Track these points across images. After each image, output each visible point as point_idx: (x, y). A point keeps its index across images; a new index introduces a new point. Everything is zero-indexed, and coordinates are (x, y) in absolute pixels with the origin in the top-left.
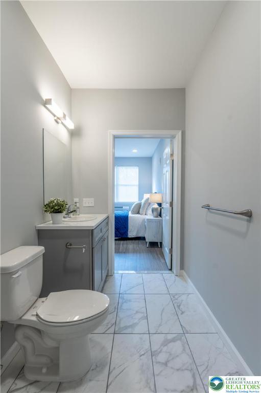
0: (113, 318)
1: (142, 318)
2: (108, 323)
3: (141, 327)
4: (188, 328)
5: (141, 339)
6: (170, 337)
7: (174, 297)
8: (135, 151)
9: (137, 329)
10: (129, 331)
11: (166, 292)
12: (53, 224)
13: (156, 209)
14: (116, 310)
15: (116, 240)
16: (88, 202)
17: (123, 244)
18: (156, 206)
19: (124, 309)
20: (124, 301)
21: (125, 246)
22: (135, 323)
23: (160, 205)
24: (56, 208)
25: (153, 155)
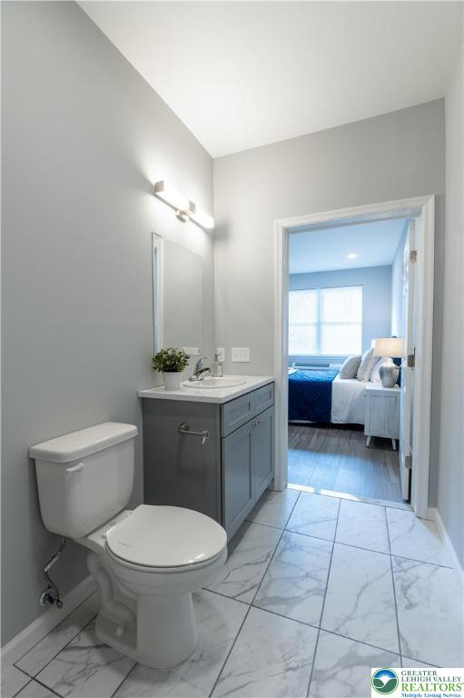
0: (258, 574)
1: (316, 592)
2: (246, 581)
3: (306, 610)
4: (413, 645)
5: (299, 633)
6: (364, 651)
7: (399, 564)
8: (352, 256)
9: (298, 611)
10: (281, 608)
11: (384, 548)
12: (166, 389)
13: (390, 371)
14: (269, 560)
15: (290, 424)
16: (240, 354)
17: (319, 435)
18: (390, 364)
19: (284, 563)
20: (288, 546)
21: (322, 438)
22: (298, 597)
23: (397, 361)
24: (170, 364)
25: (393, 261)
